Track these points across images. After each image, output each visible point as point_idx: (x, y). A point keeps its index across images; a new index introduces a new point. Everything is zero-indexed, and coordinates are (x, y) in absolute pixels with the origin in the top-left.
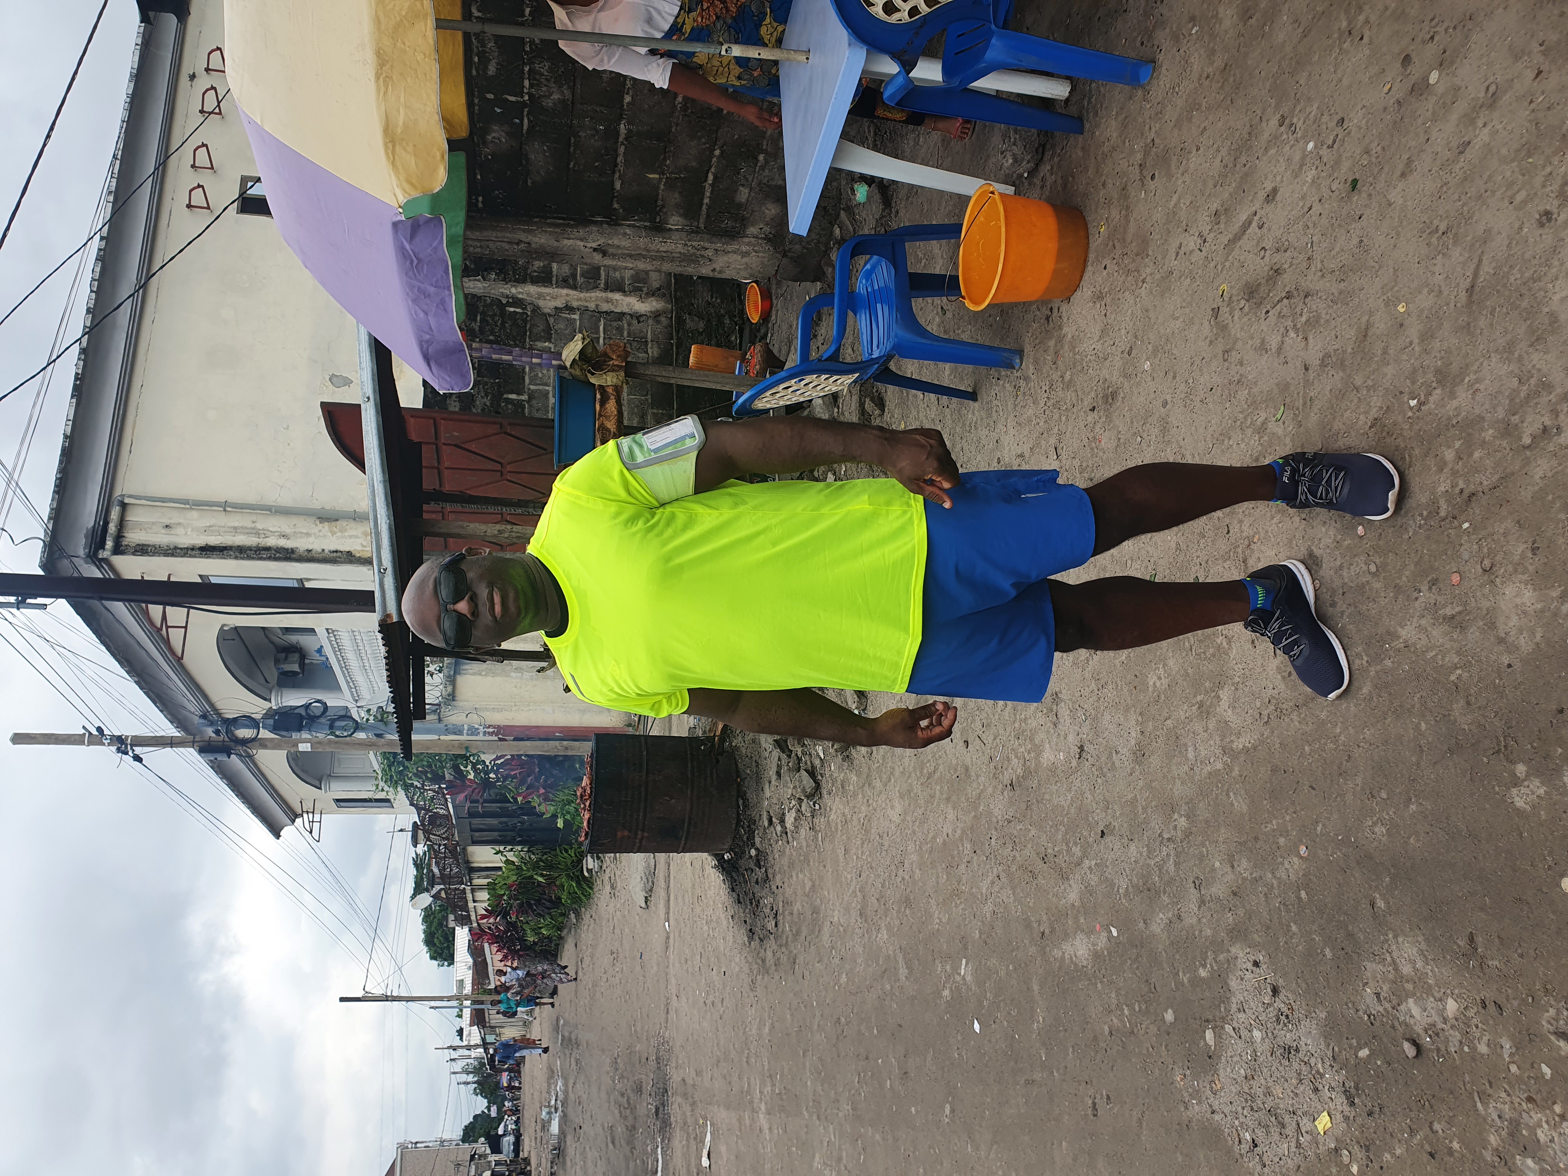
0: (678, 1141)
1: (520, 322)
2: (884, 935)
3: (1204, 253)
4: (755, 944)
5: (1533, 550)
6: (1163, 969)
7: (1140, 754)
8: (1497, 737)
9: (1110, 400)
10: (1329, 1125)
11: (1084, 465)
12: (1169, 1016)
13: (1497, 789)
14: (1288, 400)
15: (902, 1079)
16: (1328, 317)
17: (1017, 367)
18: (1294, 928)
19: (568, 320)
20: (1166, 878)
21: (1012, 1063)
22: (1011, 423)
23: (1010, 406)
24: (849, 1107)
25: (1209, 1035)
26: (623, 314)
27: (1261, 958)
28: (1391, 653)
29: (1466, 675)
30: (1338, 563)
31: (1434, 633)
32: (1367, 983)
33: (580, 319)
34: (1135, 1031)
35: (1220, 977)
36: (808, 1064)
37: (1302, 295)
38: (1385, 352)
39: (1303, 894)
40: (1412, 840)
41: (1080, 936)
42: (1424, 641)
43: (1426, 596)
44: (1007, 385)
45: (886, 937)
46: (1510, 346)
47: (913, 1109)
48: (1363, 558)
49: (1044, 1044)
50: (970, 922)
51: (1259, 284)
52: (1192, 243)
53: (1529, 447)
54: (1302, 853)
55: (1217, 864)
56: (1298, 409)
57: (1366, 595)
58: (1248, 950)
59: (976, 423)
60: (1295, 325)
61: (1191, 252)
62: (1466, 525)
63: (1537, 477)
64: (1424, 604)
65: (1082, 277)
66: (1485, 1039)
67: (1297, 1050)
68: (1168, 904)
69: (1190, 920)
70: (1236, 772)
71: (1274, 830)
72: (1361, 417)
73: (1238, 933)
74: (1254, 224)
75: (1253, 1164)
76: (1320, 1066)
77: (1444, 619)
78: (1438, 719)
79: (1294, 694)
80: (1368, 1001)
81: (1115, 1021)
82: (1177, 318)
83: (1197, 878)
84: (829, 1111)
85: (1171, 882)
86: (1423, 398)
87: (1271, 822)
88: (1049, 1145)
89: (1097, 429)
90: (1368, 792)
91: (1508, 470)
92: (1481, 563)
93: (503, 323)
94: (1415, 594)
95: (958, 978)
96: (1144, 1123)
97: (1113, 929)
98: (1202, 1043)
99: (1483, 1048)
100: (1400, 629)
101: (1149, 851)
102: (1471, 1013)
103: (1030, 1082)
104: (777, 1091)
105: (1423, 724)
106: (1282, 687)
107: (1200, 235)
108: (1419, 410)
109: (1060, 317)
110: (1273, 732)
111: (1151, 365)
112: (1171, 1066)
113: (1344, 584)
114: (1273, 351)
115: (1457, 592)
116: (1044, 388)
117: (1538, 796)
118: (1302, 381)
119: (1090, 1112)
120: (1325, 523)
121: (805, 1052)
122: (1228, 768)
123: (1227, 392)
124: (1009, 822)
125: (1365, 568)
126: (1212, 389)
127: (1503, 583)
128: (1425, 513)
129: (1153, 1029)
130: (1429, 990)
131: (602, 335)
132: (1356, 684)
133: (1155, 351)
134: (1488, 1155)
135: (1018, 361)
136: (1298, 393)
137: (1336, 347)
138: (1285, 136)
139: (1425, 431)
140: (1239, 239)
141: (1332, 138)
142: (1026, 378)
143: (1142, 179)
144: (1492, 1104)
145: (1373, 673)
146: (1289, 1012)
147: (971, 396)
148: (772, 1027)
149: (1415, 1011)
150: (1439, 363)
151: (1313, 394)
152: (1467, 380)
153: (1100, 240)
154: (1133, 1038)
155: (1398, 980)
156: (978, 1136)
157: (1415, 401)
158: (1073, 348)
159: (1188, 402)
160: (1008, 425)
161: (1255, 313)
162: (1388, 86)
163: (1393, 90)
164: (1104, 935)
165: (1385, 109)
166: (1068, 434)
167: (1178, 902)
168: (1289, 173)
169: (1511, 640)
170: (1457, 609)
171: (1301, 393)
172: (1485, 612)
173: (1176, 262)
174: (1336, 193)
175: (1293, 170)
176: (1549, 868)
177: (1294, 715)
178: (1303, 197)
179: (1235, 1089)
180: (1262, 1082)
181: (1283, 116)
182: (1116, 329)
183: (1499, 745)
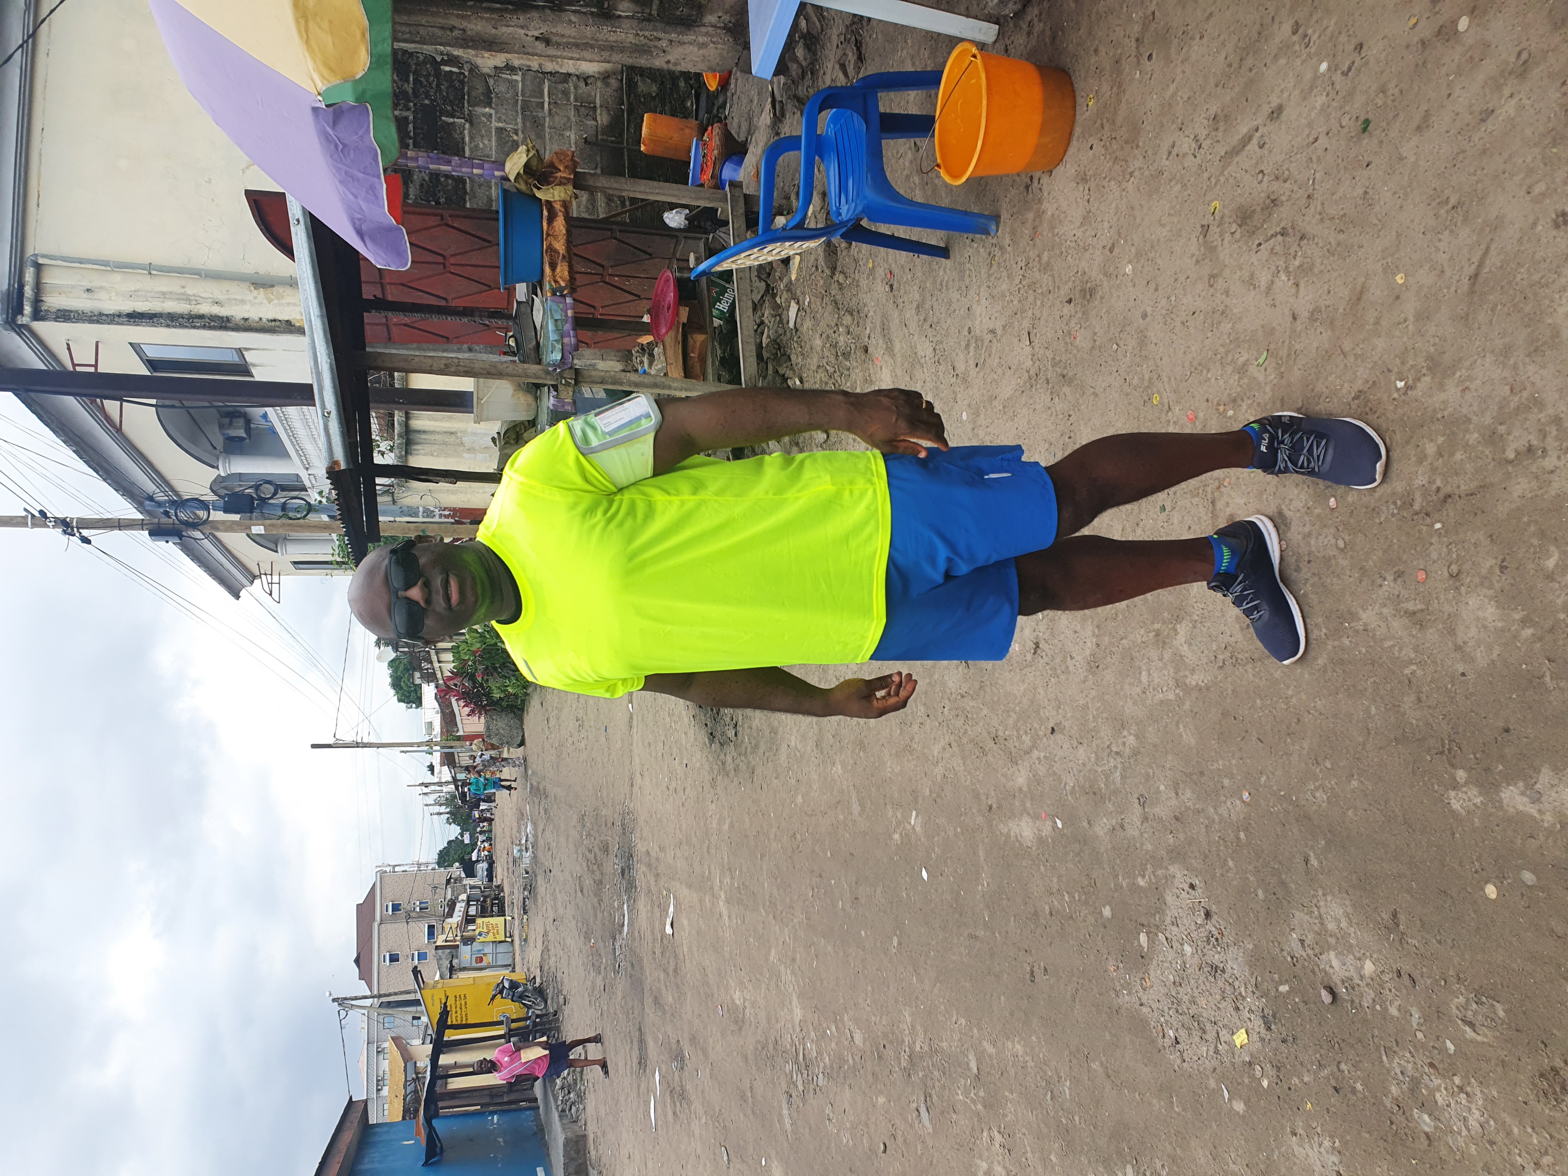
0: (642, 905)
1: (457, 84)
2: (838, 769)
3: (1198, 160)
4: (716, 746)
5: (1501, 567)
6: (1104, 869)
7: (1094, 665)
8: (1442, 740)
9: (1088, 296)
10: (1246, 1041)
11: (1057, 358)
12: (1107, 912)
13: (1436, 787)
14: (1272, 346)
15: (852, 902)
16: (1323, 267)
17: (992, 234)
18: (1231, 863)
19: (510, 82)
20: (1112, 787)
21: (957, 916)
22: (984, 293)
23: (984, 276)
24: (804, 917)
25: (1143, 938)
26: (569, 75)
27: (1198, 883)
28: (1351, 633)
29: (1420, 673)
30: (1307, 529)
31: (1394, 624)
32: (1293, 929)
33: (523, 81)
34: (1074, 917)
35: (1158, 890)
36: (765, 868)
37: (1298, 236)
38: (1377, 323)
39: (1242, 835)
40: (1350, 813)
41: (1026, 818)
42: (1383, 629)
43: (1389, 585)
44: (982, 250)
45: (840, 772)
46: (1506, 351)
47: (863, 933)
48: (1332, 530)
49: (988, 906)
50: (921, 779)
51: (1254, 211)
52: (1186, 146)
53: (1511, 462)
54: (1244, 798)
55: (1162, 788)
56: (1281, 359)
57: (1331, 569)
58: (1186, 872)
59: (947, 282)
60: (1287, 267)
61: (1185, 155)
62: (1438, 526)
63: (1515, 495)
64: (1387, 593)
65: (1065, 151)
66: (1397, 1003)
67: (1223, 971)
68: (1112, 812)
69: (1132, 832)
70: (1187, 706)
71: (1219, 770)
72: (1346, 385)
73: (1177, 854)
74: (1255, 141)
75: (1174, 1057)
76: (1243, 989)
77: (1406, 612)
78: (1388, 707)
79: (1249, 648)
80: (1293, 945)
81: (1056, 903)
82: (1163, 226)
83: (1142, 795)
84: (784, 914)
85: (1116, 792)
86: (1410, 382)
87: (1218, 761)
88: (988, 995)
89: (1072, 324)
90: (1313, 758)
91: (1487, 480)
92: (1449, 567)
93: (438, 85)
94: (1379, 581)
95: (908, 826)
96: (1077, 1000)
97: (1058, 822)
98: (1136, 944)
99: (1393, 1011)
100: (1360, 611)
101: (1097, 758)
102: (1386, 977)
103: (973, 937)
104: (736, 885)
105: (1373, 707)
106: (1239, 637)
107: (1196, 139)
108: (1405, 393)
109: (1040, 189)
110: (1227, 678)
111: (1133, 270)
112: (1106, 956)
113: (1311, 552)
114: (1262, 289)
115: (1421, 589)
116: (1020, 264)
117: (1474, 804)
118: (1288, 330)
119: (1028, 976)
120: (1297, 485)
121: (762, 856)
122: (1180, 701)
123: (1209, 320)
124: (963, 697)
125: (1333, 541)
126: (1194, 313)
127: (1468, 593)
128: (1399, 503)
129: (1091, 919)
130: (1350, 948)
131: (546, 99)
132: (1312, 653)
133: (1139, 255)
134: (1388, 1102)
135: (994, 227)
136: (1283, 342)
137: (1327, 303)
138: (1297, 48)
139: (1409, 417)
140: (1237, 154)
141: (1348, 63)
142: (1002, 248)
143: (1138, 56)
144: (1396, 1060)
145: (1330, 647)
146: (1219, 937)
147: (943, 252)
148: (732, 826)
149: (1335, 963)
150: (1432, 349)
151: (1297, 347)
152: (1458, 374)
153: (1087, 114)
154: (1071, 922)
155: (1322, 932)
156: (922, 971)
157: (1403, 383)
158: (1052, 228)
159: (1169, 320)
160: (982, 294)
161: (1247, 242)
162: (1413, 21)
163: (1419, 26)
164: (1049, 823)
165: (1408, 47)
166: (1042, 322)
167: (1122, 813)
168: (1297, 92)
169: (1468, 650)
170: (1420, 606)
171: (1286, 344)
172: (1446, 616)
173: (1167, 163)
174: (1346, 130)
175: (1302, 91)
176: (1476, 872)
177: (1249, 667)
178: (1310, 125)
179: (1163, 990)
180: (1189, 991)
181: (1297, 23)
182: (1099, 219)
183: (1443, 747)
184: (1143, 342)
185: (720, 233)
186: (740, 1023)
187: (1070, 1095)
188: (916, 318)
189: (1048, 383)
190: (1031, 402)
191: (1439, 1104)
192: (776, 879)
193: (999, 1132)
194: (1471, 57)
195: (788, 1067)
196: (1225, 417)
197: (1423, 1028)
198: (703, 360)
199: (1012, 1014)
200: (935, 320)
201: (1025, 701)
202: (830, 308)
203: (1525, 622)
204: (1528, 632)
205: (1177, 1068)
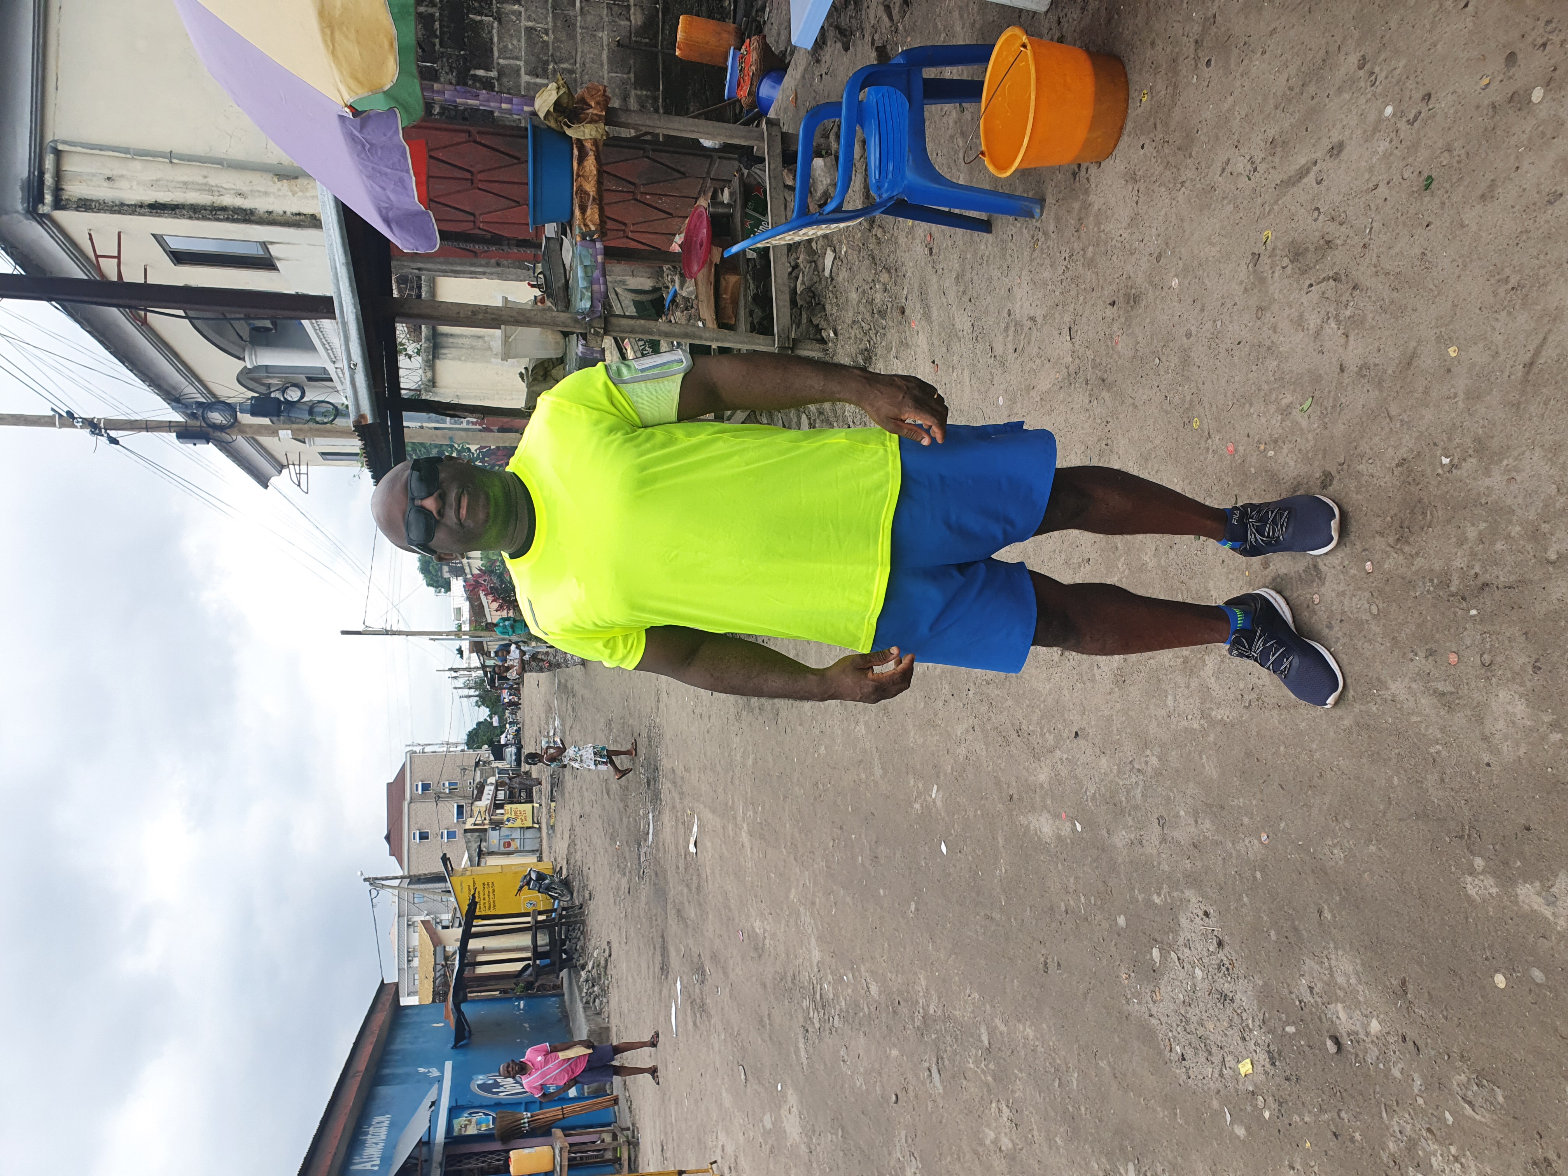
0: (667, 818)
3: (1252, 184)
5: (1534, 667)
6: (1121, 880)
8: (1463, 825)
9: (1132, 303)
10: (1251, 1071)
11: (1098, 360)
12: (1121, 921)
13: (1453, 869)
14: (1317, 394)
15: (872, 860)
16: (1374, 323)
17: (1037, 217)
18: (1245, 899)
20: (1133, 802)
21: (973, 895)
22: (1025, 277)
23: (1026, 259)
24: (824, 864)
27: (1212, 911)
28: (1379, 700)
29: (1444, 753)
30: (1341, 588)
31: (1423, 701)
32: (1303, 975)
34: (1089, 919)
35: (1173, 910)
36: (787, 808)
37: (1351, 285)
38: (1426, 392)
39: (1258, 875)
40: (1366, 875)
41: (1045, 815)
42: (1411, 704)
43: (1420, 661)
44: (1025, 232)
48: (1367, 594)
49: (1004, 891)
50: (943, 755)
51: (1307, 249)
52: (1240, 165)
53: (1552, 563)
54: (1263, 839)
56: (1326, 409)
57: (1363, 633)
58: (1201, 899)
59: (988, 257)
60: (1337, 315)
61: (1239, 174)
62: (1473, 612)
63: (1554, 597)
64: (1417, 669)
65: (1115, 145)
66: (1400, 1066)
67: (1232, 1000)
68: (1131, 827)
69: (1150, 849)
70: (1211, 738)
71: (1240, 807)
72: (1390, 450)
73: (1194, 880)
74: (1312, 175)
75: (1180, 1072)
76: (1250, 1022)
77: (1435, 692)
78: (1411, 781)
79: (1277, 694)
80: (1302, 989)
81: (1072, 902)
82: (1213, 244)
83: (1162, 817)
84: (805, 858)
85: (1136, 807)
86: (1456, 461)
87: (1238, 799)
88: (1002, 977)
89: (1115, 328)
90: (1333, 814)
91: (1527, 576)
92: (1481, 656)
94: (1411, 655)
95: (929, 799)
96: (1089, 998)
97: (1078, 825)
98: (1148, 957)
99: (1396, 1073)
100: (1390, 682)
101: (1119, 772)
102: (1391, 1039)
103: (988, 917)
104: (758, 820)
105: (1396, 778)
107: (1251, 161)
108: (1450, 471)
109: (1088, 179)
110: (1252, 719)
111: (1179, 283)
112: (1118, 963)
113: (1343, 612)
114: (1311, 332)
115: (1452, 672)
116: (1064, 255)
117: (1490, 894)
118: (1335, 381)
119: (1041, 966)
122: (1205, 731)
123: (1255, 353)
124: (988, 683)
125: (1367, 606)
126: (1239, 343)
127: (1498, 685)
128: (1436, 581)
129: (1105, 925)
130: (1357, 1004)
133: (1185, 269)
135: (1038, 211)
136: (1329, 392)
137: (1376, 361)
138: (1362, 84)
139: (1452, 496)
140: (1293, 185)
141: (1414, 112)
142: (1045, 234)
143: (1197, 59)
144: (1396, 1119)
145: (1357, 710)
146: (1230, 967)
147: (985, 226)
148: (755, 762)
149: (1342, 1015)
150: (1480, 430)
151: (1344, 401)
152: (1505, 462)
153: (1140, 110)
154: (1086, 924)
155: (1331, 984)
156: (939, 941)
157: (1448, 460)
158: (1098, 223)
159: (1214, 345)
160: (1023, 277)
161: (1298, 282)
162: (1486, 81)
163: (1492, 87)
164: (1068, 825)
165: (1478, 107)
166: (1084, 319)
167: (1141, 829)
168: (1360, 132)
169: (1495, 742)
170: (1450, 689)
171: (1332, 393)
172: (1475, 704)
173: (1220, 179)
174: (1408, 182)
175: (1365, 131)
176: (1487, 959)
177: (1275, 713)
178: (1371, 169)
179: (1172, 1007)
180: (1198, 1012)
181: (1364, 57)
182: (1147, 224)
183: (1463, 830)
184: (1186, 361)
185: (756, 169)
186: (760, 951)
187: (1077, 1086)
188: (954, 288)
189: (1087, 384)
190: (1070, 399)
191: (1434, 1167)
192: (798, 823)
193: (1007, 1106)
194: (1543, 133)
195: (806, 1003)
196: (1265, 456)
197: (1424, 1095)
198: (735, 302)
199: (1024, 998)
200: (975, 295)
201: (1050, 699)
202: (867, 262)
203: (1555, 726)
204: (1556, 737)
205: (1182, 1083)
